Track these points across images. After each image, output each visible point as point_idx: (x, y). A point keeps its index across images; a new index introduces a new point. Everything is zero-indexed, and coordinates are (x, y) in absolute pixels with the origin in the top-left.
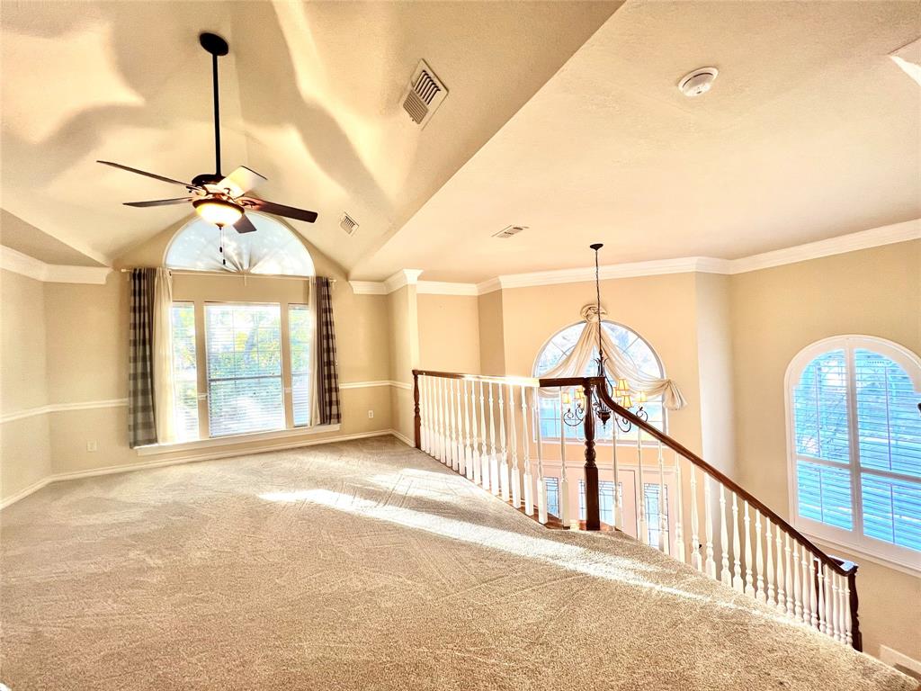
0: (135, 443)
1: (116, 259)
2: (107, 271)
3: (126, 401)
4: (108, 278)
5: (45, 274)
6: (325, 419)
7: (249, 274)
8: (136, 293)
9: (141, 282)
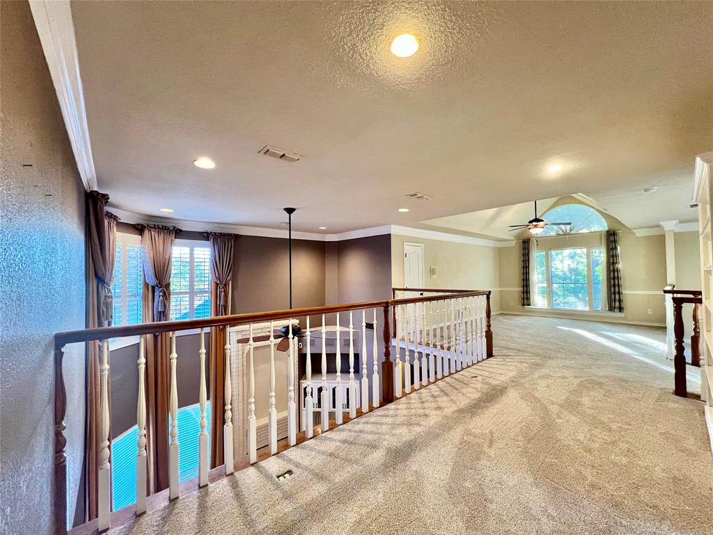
0: (524, 305)
1: (518, 237)
2: (515, 242)
3: (521, 289)
4: (516, 244)
5: (499, 245)
6: (611, 309)
7: (569, 234)
8: (524, 249)
9: (525, 245)
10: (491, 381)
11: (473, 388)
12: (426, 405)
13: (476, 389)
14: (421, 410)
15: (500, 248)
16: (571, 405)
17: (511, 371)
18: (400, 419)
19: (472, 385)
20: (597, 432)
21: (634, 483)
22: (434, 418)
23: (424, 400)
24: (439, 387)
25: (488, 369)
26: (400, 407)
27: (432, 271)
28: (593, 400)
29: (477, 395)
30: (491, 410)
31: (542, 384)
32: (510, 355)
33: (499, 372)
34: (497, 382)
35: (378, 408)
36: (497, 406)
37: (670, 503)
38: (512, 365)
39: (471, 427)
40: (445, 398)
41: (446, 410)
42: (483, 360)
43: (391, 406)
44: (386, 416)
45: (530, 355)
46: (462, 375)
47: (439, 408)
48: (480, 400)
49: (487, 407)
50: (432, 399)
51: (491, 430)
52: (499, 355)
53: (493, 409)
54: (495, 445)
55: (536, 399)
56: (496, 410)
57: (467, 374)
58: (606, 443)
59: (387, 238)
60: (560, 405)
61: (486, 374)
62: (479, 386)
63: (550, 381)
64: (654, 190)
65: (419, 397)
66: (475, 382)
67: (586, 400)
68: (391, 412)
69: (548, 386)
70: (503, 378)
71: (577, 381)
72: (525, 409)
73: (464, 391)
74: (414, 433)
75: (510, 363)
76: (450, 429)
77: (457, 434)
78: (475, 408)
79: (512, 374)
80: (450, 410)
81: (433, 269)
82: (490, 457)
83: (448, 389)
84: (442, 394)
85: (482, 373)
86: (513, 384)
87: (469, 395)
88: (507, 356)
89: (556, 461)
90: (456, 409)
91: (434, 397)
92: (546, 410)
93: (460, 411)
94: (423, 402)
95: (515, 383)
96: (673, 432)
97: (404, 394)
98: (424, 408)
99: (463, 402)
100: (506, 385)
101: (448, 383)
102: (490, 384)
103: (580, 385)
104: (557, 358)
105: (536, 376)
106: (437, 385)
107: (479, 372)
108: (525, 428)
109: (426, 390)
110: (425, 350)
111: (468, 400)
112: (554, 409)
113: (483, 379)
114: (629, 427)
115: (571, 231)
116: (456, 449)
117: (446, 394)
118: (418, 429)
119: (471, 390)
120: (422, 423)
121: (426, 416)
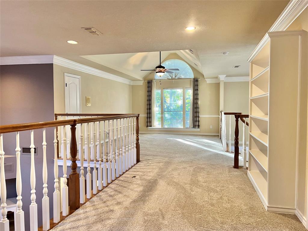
0: (147, 126)
1: (145, 79)
2: (143, 81)
3: (146, 115)
4: (143, 83)
5: (132, 83)
6: (194, 126)
7: (174, 79)
8: (148, 87)
9: (149, 84)
10: (145, 177)
11: (137, 184)
12: (108, 203)
13: (139, 184)
14: (106, 208)
15: (132, 86)
16: (194, 183)
17: (155, 169)
18: (91, 220)
19: (134, 183)
20: (212, 194)
21: (237, 216)
22: (118, 211)
23: (105, 200)
24: (112, 189)
25: (140, 170)
26: (88, 210)
27: (87, 100)
28: (203, 178)
29: (141, 189)
30: (154, 196)
31: (175, 173)
32: (150, 159)
33: (148, 171)
34: (150, 178)
35: (68, 216)
36: (157, 192)
37: (253, 220)
38: (154, 165)
39: (146, 210)
40: (120, 195)
41: (124, 203)
42: (135, 165)
43: (80, 211)
44: (79, 220)
45: (161, 157)
46: (126, 177)
47: (119, 203)
48: (144, 191)
49: (151, 195)
50: (111, 198)
51: (159, 208)
52: (143, 160)
53: (155, 195)
54: (166, 217)
55: (176, 183)
56: (156, 195)
57: (128, 176)
58: (218, 199)
59: (50, 66)
60: (189, 184)
61: (141, 174)
62: (139, 182)
63: (179, 171)
64: (227, 54)
65: (100, 199)
66: (135, 180)
67: (200, 179)
68: (82, 216)
69: (179, 174)
70: (152, 174)
71: (192, 169)
72: (173, 191)
73: (131, 187)
74: (108, 226)
75: (152, 164)
76: (133, 215)
77: (139, 217)
78: (143, 197)
79: (156, 171)
80: (127, 202)
81: (88, 99)
82: (166, 225)
83: (119, 189)
84: (116, 193)
85: (138, 173)
86: (160, 177)
87: (135, 189)
88: (149, 160)
89: (200, 215)
90: (131, 200)
91: (111, 196)
92: (183, 188)
93: (134, 201)
94: (105, 202)
95: (160, 175)
96: (240, 186)
97: (87, 200)
98: (107, 206)
99: (134, 195)
100: (156, 178)
101: (118, 184)
102: (146, 180)
103: (194, 171)
104: (177, 157)
105: (170, 169)
106: (110, 187)
107: (135, 173)
108: (177, 202)
109: (103, 193)
110: (92, 165)
111: (136, 193)
112: (188, 187)
113: (140, 177)
114: (224, 188)
115: (175, 77)
116: (143, 228)
117: (120, 193)
118: (109, 222)
119: (135, 186)
120: (111, 217)
121: (112, 211)
